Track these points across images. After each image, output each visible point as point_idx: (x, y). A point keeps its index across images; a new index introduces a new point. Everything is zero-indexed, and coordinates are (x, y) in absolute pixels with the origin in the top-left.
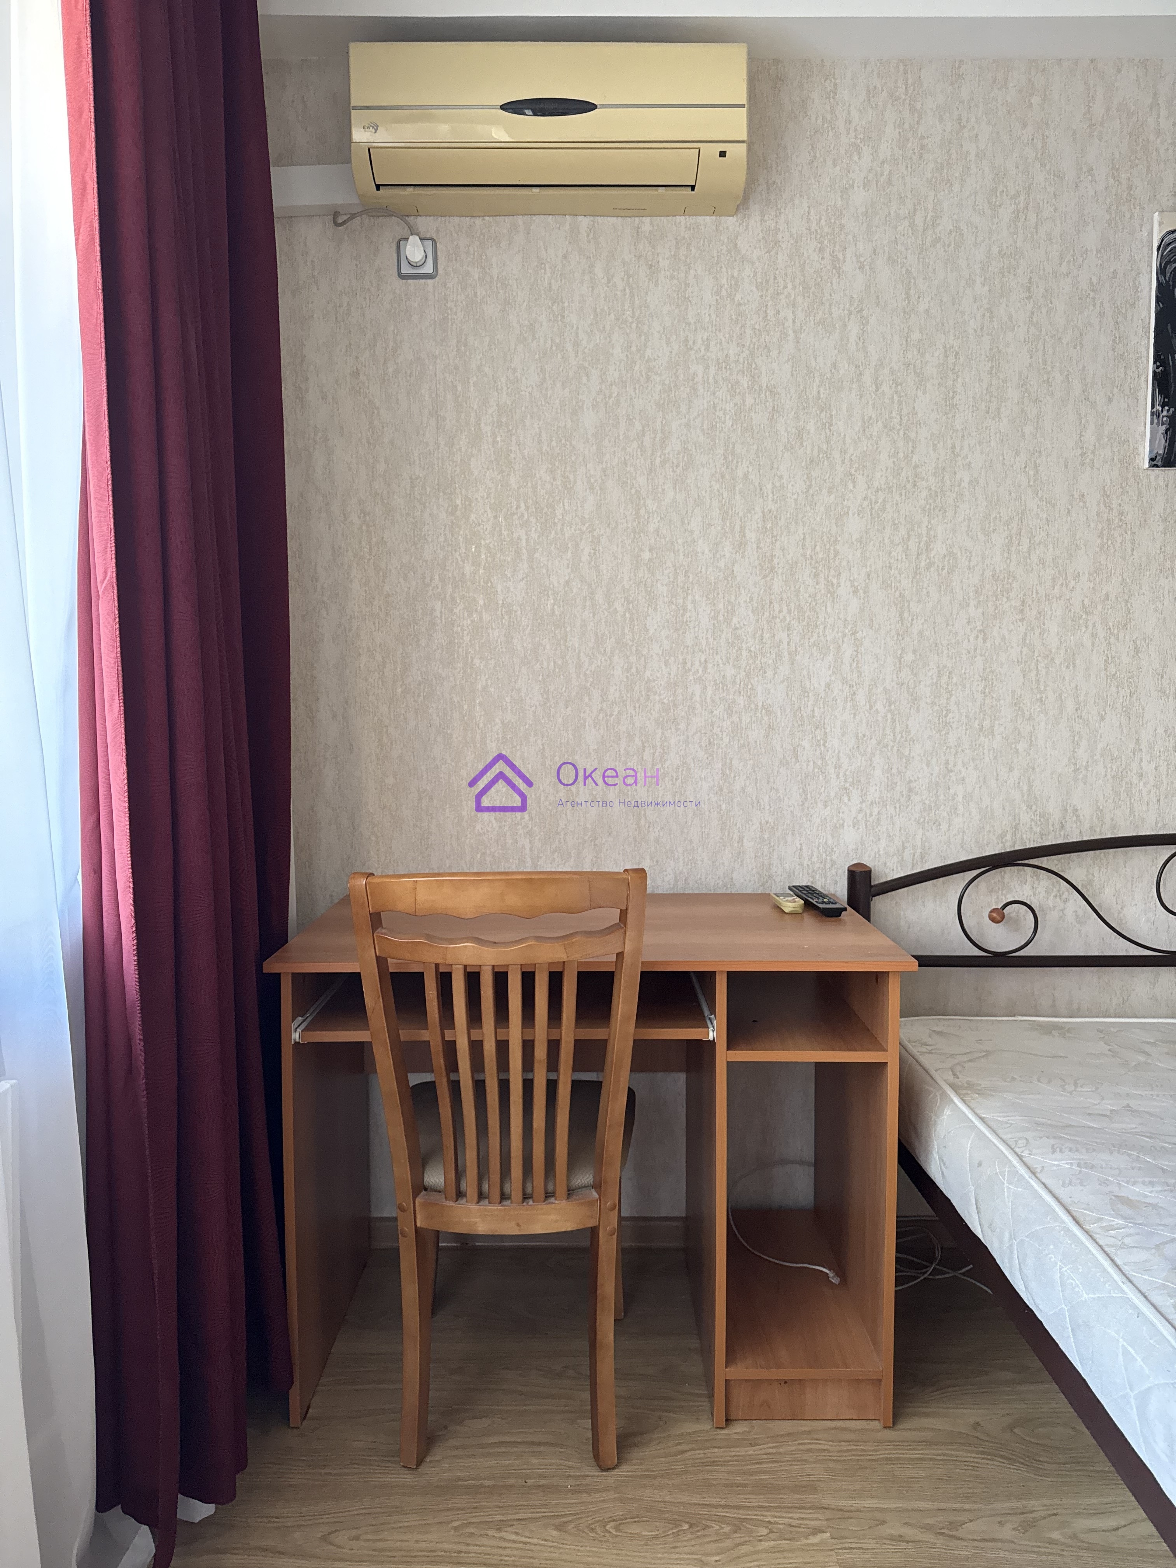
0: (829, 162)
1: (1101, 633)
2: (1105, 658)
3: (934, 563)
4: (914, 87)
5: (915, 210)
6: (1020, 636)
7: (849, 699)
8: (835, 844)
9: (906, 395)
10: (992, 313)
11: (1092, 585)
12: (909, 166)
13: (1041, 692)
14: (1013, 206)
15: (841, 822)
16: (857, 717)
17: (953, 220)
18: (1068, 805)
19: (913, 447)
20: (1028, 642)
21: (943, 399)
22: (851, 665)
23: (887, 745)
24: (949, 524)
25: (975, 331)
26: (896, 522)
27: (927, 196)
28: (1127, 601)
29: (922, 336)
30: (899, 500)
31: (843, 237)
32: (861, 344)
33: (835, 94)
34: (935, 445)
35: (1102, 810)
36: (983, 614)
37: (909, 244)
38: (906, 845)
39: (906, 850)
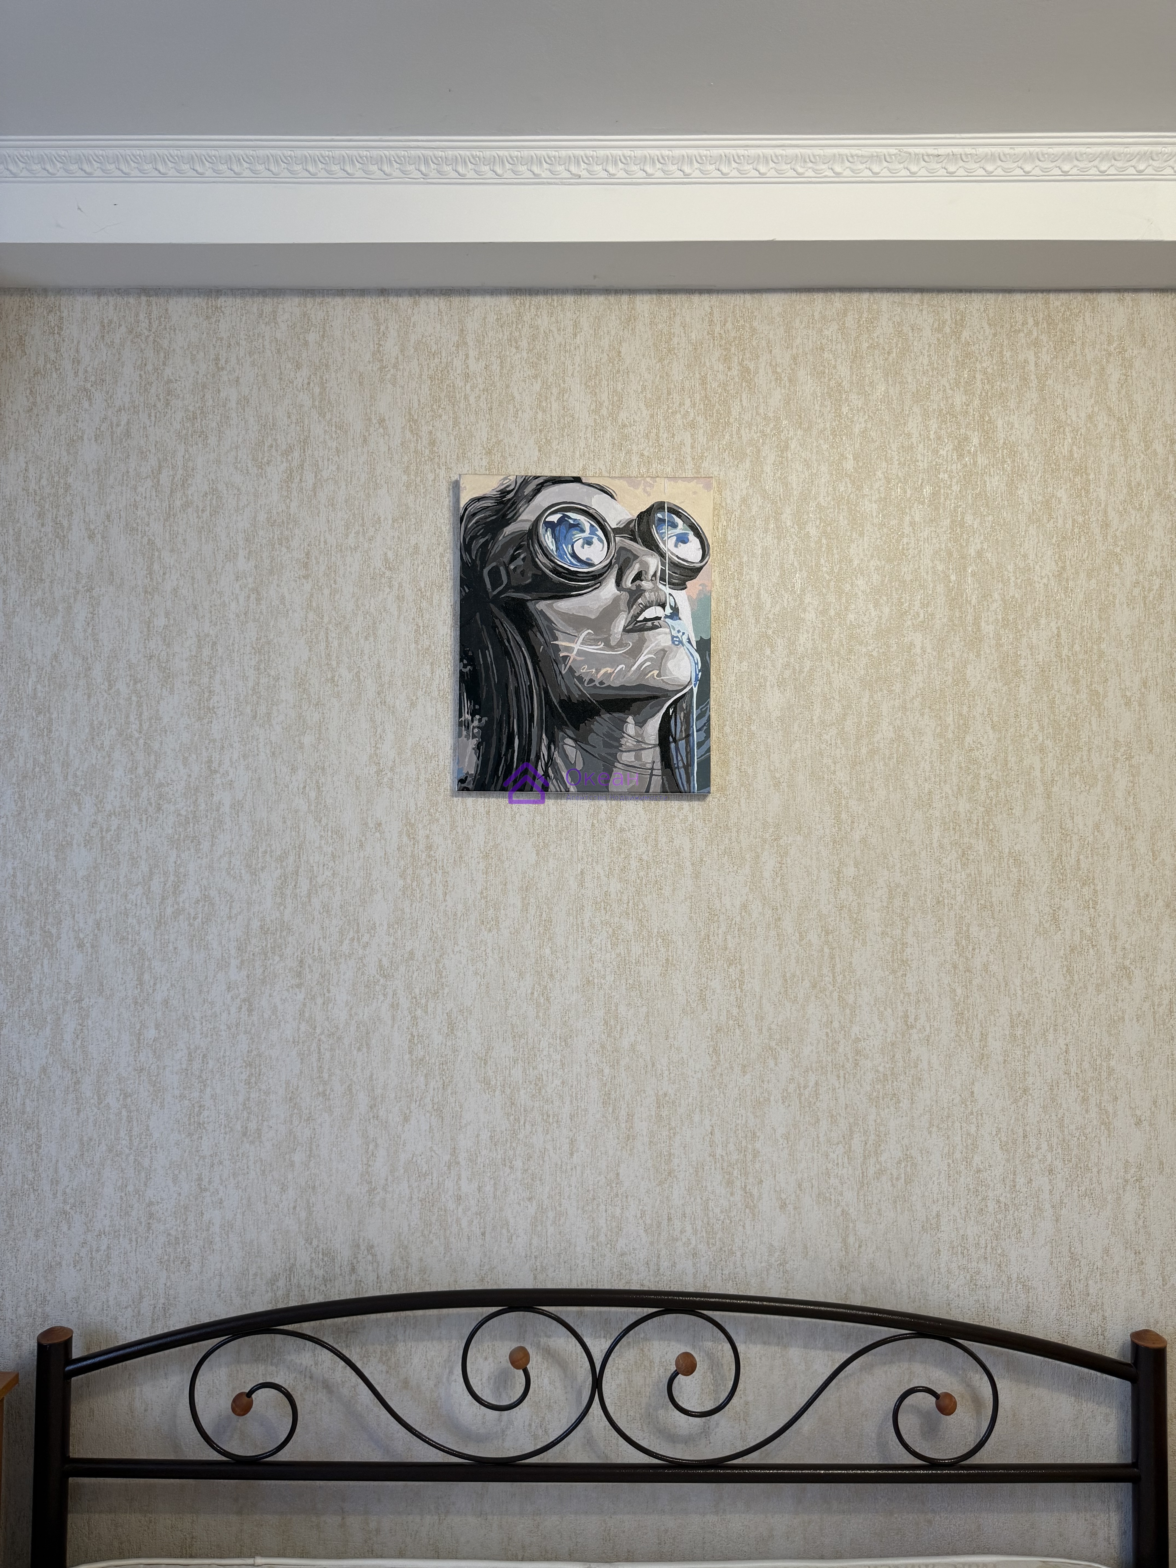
0: (53, 410)
1: (405, 1003)
2: (409, 1036)
3: (184, 910)
4: (160, 322)
5: (160, 467)
6: (297, 1007)
7: (71, 1089)
8: (49, 1290)
9: (147, 695)
10: (258, 593)
11: (392, 939)
12: (153, 414)
13: (325, 1083)
14: (285, 464)
15: (58, 1259)
16: (81, 1115)
17: (208, 480)
18: (361, 1240)
19: (156, 760)
20: (307, 1015)
21: (195, 701)
22: (74, 1043)
23: (121, 1153)
24: (204, 860)
25: (237, 616)
26: (135, 856)
27: (175, 451)
28: (438, 962)
29: (169, 621)
30: (139, 827)
31: (68, 499)
32: (90, 630)
33: (61, 329)
34: (185, 759)
35: (407, 1247)
36: (248, 977)
37: (153, 508)
38: (145, 1293)
39: (144, 1300)
